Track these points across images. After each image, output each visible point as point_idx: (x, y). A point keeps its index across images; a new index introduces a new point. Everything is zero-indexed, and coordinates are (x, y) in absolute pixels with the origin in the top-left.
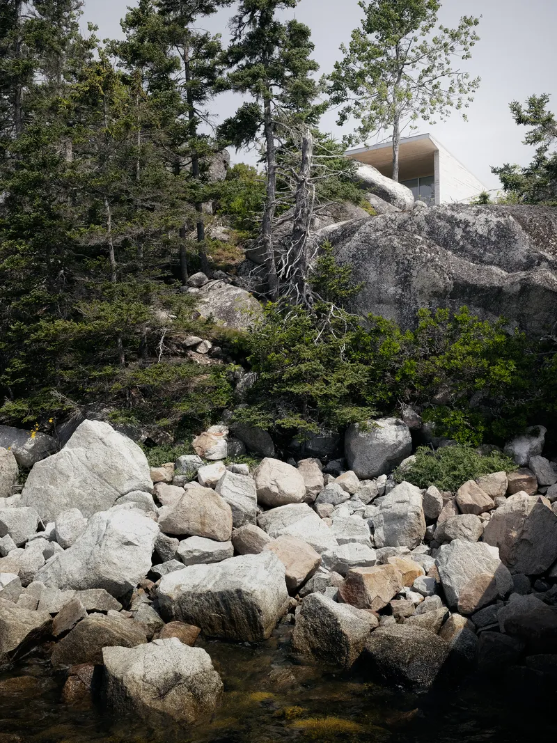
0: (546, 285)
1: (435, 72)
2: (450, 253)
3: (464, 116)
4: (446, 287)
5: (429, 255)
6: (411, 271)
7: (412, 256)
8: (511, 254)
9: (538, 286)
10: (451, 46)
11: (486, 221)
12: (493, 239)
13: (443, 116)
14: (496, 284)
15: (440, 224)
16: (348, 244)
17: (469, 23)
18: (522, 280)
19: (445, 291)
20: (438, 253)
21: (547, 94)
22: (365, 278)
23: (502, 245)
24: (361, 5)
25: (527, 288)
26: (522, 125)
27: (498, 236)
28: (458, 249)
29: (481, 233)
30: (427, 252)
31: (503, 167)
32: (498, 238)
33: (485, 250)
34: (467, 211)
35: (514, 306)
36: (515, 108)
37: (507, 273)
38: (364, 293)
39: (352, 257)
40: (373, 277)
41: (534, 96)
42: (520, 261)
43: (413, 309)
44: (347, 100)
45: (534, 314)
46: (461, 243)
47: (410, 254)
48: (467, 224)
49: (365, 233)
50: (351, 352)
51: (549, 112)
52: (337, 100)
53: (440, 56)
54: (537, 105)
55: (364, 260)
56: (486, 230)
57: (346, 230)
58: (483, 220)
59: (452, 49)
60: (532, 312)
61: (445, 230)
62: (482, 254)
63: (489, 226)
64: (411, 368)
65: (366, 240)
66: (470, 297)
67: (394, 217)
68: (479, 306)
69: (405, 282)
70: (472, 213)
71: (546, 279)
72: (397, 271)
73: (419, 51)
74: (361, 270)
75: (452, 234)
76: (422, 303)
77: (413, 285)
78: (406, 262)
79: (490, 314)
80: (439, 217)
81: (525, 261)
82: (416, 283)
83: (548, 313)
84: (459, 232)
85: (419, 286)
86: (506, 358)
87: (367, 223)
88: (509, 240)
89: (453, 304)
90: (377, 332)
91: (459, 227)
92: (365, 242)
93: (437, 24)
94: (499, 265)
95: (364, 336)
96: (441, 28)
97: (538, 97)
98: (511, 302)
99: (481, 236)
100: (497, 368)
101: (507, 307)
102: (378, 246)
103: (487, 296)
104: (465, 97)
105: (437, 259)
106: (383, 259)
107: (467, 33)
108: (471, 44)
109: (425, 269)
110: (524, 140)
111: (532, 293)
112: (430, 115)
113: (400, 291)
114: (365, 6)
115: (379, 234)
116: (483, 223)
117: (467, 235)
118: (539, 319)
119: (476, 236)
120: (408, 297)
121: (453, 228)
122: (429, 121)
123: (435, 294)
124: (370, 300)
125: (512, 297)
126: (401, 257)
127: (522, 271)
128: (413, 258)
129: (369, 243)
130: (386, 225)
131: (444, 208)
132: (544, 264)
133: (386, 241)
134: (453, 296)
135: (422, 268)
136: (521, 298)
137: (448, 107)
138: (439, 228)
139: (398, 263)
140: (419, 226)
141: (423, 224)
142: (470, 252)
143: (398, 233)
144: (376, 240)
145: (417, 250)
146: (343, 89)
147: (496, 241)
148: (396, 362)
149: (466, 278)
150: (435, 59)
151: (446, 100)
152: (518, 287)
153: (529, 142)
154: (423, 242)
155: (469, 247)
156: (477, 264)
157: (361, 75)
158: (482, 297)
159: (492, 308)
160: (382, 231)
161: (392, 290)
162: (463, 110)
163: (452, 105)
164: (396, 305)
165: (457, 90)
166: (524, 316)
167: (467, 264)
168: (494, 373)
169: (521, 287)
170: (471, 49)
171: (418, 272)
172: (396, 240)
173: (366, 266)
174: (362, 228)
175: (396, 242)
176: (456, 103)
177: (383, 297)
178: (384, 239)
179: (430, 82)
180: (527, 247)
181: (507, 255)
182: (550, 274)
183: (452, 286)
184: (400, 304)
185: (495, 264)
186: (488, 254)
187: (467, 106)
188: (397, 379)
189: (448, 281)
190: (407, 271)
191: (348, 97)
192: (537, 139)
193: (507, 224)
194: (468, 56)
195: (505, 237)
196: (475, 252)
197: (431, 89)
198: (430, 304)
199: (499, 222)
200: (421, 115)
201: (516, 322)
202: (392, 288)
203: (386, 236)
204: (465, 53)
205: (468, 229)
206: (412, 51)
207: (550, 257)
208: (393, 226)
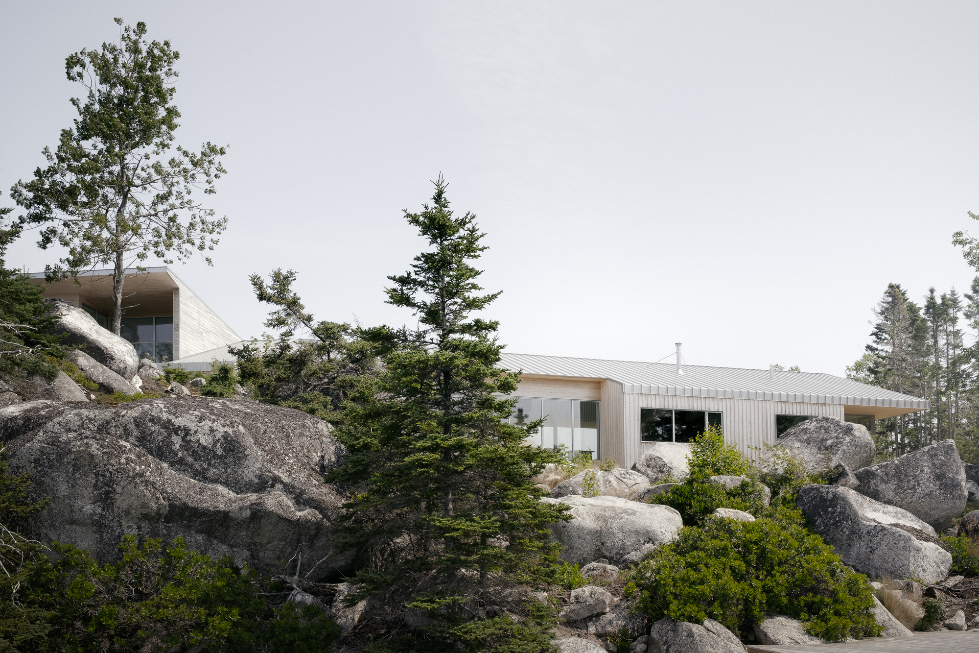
0: (280, 512)
1: (172, 200)
2: (165, 465)
3: (207, 259)
4: (159, 509)
5: (138, 468)
6: (115, 486)
7: (115, 468)
8: (240, 471)
9: (272, 513)
10: (192, 173)
11: (211, 431)
12: (219, 452)
13: (181, 256)
14: (222, 507)
15: (153, 429)
16: (28, 445)
17: (213, 150)
18: (252, 504)
19: (158, 514)
20: (149, 466)
21: (293, 271)
22: (52, 490)
23: (230, 459)
24: (74, 102)
25: (258, 514)
26: (264, 302)
27: (225, 449)
28: (176, 462)
29: (205, 444)
30: (136, 464)
31: (241, 348)
32: (225, 452)
33: (209, 464)
34: (188, 416)
35: (244, 533)
36: (256, 282)
37: (235, 495)
38: (52, 509)
39: (34, 462)
40: (63, 489)
41: (279, 270)
42: (251, 481)
43: (117, 534)
44: (52, 219)
45: (267, 543)
46: (180, 454)
47: (113, 465)
48: (187, 431)
49: (52, 432)
50: (28, 592)
51: (295, 294)
52: (37, 218)
53: (177, 183)
54: (282, 281)
55: (50, 467)
56: (210, 441)
57: (29, 419)
58: (206, 427)
59: (193, 176)
60: (264, 541)
61: (160, 438)
62: (206, 470)
63: (215, 436)
64: (110, 616)
65: (54, 441)
66: (190, 522)
67: (92, 416)
68: (201, 533)
69: (106, 499)
70: (193, 418)
71: (280, 504)
72: (95, 486)
73: (152, 171)
74: (47, 480)
75: (168, 444)
76: (129, 527)
77: (118, 503)
78: (108, 475)
79: (215, 541)
80: (152, 420)
81: (256, 481)
82: (121, 502)
83: (283, 543)
84: (177, 442)
85: (124, 506)
86: (230, 604)
87: (56, 420)
88: (238, 455)
89: (168, 529)
90: (66, 564)
91: (177, 434)
92: (53, 445)
93: (174, 145)
94: (226, 484)
95: (47, 570)
96: (179, 149)
97: (284, 272)
98: (239, 529)
99: (204, 448)
100: (216, 620)
101: (235, 535)
102: (70, 451)
103: (211, 521)
104: (208, 237)
105: (148, 474)
106: (76, 467)
107: (210, 162)
108: (216, 176)
109: (133, 485)
110: (266, 322)
111: (264, 520)
112: (166, 252)
113: (99, 511)
114: (80, 105)
115: (71, 435)
116: (208, 432)
117: (187, 444)
118: (273, 548)
119: (198, 447)
120: (111, 518)
121: (170, 435)
122: (164, 259)
123: (145, 517)
124: (58, 519)
125: (240, 524)
126: (101, 467)
127: (253, 492)
128: (116, 470)
129: (58, 446)
130: (82, 425)
131: (158, 410)
132: (279, 486)
133: (81, 445)
134: (168, 519)
135: (129, 483)
136: (252, 525)
137: (188, 246)
138: (151, 434)
139: (97, 475)
140: (125, 429)
141: (132, 427)
142: (191, 466)
143: (98, 436)
144: (67, 443)
145: (123, 461)
146: (47, 205)
147: (222, 455)
148: (89, 606)
149: (185, 499)
150: (172, 185)
151: (185, 237)
152: (248, 513)
153: (271, 324)
154: (130, 450)
155: (190, 460)
156: (199, 480)
157: (72, 192)
158: (204, 521)
159: (217, 535)
160: (75, 431)
161: (88, 508)
162: (207, 252)
163: (193, 244)
164: (95, 528)
165: (199, 227)
166: (255, 545)
167: (186, 481)
168: (213, 626)
169: (252, 513)
170: (215, 182)
171: (123, 488)
172: (95, 445)
173: (53, 475)
174: (50, 425)
175: (95, 449)
176: (198, 242)
177: (77, 516)
178: (79, 443)
179: (165, 212)
180: (258, 465)
181: (235, 472)
182: (285, 499)
183: (168, 509)
184: (100, 527)
185: (221, 483)
186: (213, 470)
187: (211, 249)
188: (91, 629)
189: (162, 501)
190: (110, 486)
191: (53, 215)
192: (280, 322)
193: (236, 436)
194: (211, 191)
195: (233, 451)
196: (197, 466)
197: (167, 221)
198: (139, 528)
199: (226, 432)
200: (153, 249)
201: (247, 552)
202: (89, 507)
203: (81, 439)
204: (208, 187)
205: (188, 438)
206: (143, 169)
207: (285, 478)
208: (91, 426)
